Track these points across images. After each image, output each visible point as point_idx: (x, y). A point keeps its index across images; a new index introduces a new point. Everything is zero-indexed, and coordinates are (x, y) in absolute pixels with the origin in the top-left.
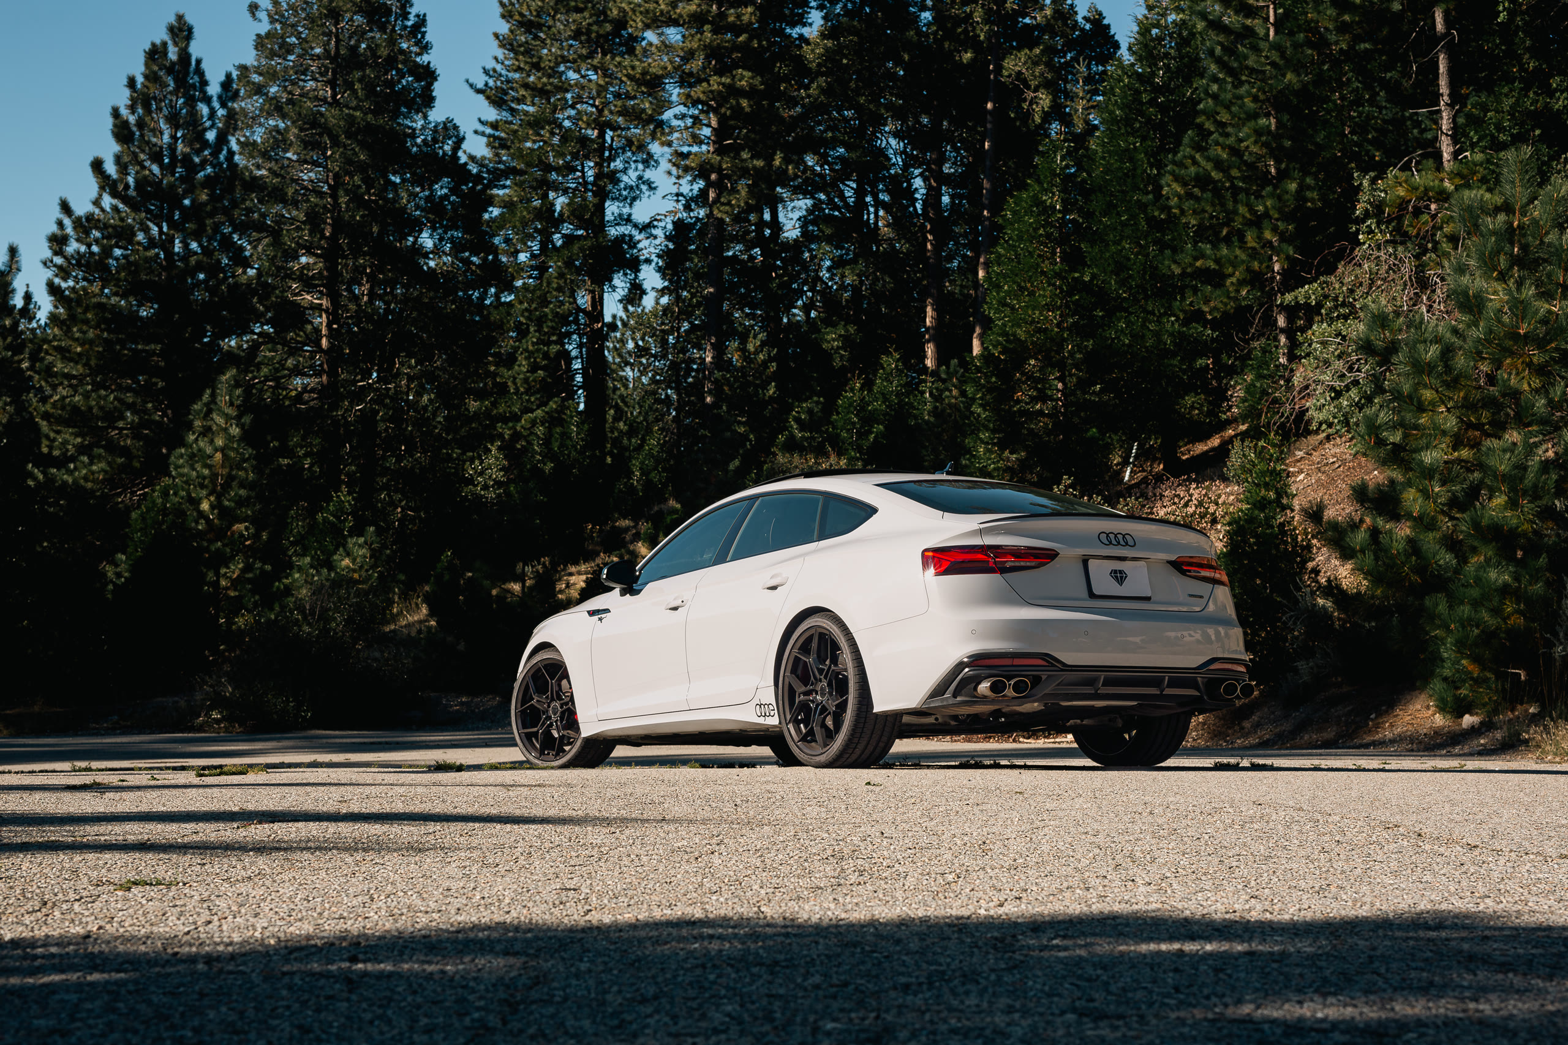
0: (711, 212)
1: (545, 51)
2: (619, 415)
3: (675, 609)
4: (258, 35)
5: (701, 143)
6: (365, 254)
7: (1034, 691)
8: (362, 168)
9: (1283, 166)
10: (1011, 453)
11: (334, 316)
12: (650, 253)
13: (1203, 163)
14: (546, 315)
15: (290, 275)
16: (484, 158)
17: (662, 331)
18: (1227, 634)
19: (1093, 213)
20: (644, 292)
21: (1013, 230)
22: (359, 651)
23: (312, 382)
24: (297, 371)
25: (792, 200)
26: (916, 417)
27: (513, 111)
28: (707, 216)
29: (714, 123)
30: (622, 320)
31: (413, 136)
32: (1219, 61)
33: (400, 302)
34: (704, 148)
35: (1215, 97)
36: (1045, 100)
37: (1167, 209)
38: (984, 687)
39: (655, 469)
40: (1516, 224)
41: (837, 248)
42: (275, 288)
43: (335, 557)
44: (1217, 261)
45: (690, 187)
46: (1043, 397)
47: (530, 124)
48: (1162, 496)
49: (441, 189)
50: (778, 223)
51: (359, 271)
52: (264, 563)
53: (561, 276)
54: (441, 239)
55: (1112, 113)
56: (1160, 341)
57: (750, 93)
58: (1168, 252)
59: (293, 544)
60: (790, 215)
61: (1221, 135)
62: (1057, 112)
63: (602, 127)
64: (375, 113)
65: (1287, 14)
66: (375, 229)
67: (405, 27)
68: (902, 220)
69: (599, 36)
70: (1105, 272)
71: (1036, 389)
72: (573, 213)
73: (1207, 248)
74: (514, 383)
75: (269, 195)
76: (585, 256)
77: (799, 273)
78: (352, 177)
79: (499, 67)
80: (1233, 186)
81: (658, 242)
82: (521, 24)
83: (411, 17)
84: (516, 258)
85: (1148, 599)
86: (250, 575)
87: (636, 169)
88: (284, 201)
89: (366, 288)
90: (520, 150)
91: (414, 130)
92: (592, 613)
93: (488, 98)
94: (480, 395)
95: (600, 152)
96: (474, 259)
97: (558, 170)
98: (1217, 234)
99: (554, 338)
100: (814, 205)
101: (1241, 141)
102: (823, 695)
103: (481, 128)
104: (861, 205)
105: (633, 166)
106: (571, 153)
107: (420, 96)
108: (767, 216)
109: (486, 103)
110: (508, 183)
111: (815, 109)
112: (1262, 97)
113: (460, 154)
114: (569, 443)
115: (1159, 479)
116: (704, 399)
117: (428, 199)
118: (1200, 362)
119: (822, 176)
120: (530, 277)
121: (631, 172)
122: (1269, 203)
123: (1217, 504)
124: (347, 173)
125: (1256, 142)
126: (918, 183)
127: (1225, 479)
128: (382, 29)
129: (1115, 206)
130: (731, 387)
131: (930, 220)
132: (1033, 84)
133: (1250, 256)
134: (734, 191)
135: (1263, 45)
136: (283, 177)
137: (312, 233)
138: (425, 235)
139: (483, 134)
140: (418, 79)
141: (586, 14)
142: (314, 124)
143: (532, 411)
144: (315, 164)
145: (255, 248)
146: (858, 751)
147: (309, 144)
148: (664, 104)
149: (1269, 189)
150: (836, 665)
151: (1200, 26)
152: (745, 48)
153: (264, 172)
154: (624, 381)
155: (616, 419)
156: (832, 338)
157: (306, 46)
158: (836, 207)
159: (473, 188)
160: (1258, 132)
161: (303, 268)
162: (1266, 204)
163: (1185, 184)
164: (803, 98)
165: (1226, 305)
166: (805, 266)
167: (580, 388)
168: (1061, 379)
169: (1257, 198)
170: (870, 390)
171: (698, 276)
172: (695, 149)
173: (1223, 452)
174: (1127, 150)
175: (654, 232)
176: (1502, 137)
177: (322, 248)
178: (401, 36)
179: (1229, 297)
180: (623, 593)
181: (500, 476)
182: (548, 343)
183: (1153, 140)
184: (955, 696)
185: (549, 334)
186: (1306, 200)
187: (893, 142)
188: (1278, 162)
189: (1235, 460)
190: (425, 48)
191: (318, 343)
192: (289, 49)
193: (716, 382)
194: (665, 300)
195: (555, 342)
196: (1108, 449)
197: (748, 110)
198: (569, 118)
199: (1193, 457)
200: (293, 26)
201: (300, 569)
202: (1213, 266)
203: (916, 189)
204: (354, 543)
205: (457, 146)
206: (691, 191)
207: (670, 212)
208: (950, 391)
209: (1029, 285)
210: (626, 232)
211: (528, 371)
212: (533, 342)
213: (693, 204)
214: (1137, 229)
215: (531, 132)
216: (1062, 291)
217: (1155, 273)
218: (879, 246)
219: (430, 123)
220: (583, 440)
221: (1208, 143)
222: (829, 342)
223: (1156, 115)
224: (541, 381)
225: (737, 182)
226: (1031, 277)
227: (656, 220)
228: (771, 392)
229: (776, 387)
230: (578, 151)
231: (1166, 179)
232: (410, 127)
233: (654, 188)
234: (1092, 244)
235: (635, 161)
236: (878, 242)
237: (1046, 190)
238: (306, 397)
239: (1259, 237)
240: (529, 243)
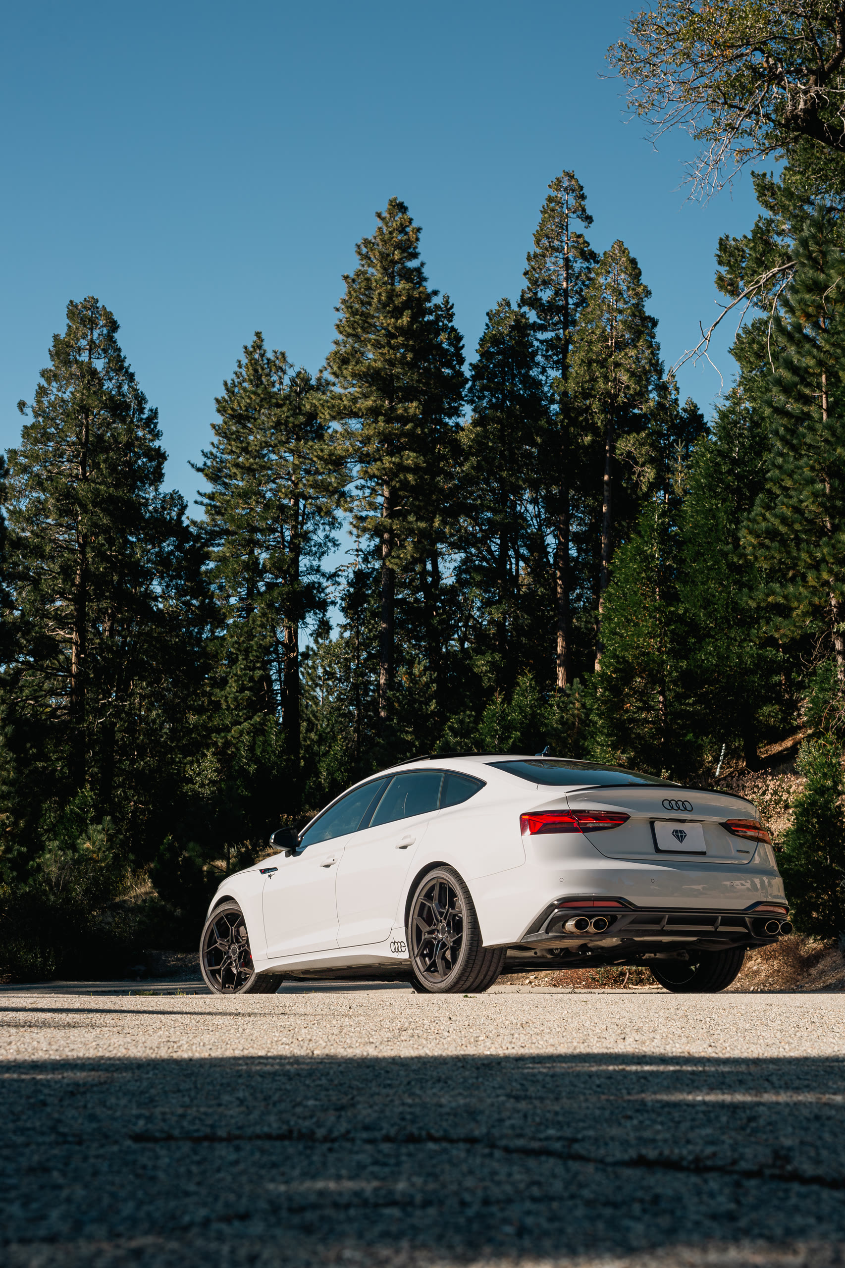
0: (384, 564)
1: (251, 438)
2: (311, 727)
3: (328, 866)
4: (25, 427)
5: (376, 509)
6: (107, 598)
7: (611, 928)
8: (105, 530)
9: (837, 521)
10: (622, 753)
11: (81, 649)
12: (335, 597)
13: (772, 519)
14: (252, 647)
15: (45, 615)
16: (202, 522)
17: (346, 659)
18: (769, 883)
19: (685, 560)
20: (330, 628)
21: (621, 574)
22: (94, 916)
23: (65, 701)
24: (52, 692)
25: (449, 554)
26: (546, 725)
27: (226, 485)
28: (382, 568)
29: (386, 494)
30: (313, 650)
31: (146, 505)
32: (783, 439)
33: (135, 636)
34: (379, 513)
35: (780, 467)
36: (650, 473)
37: (743, 556)
38: (570, 925)
39: (339, 769)
41: (484, 591)
42: (35, 626)
43: (79, 841)
44: (785, 597)
45: (367, 543)
46: (649, 709)
47: (240, 495)
48: (744, 787)
49: (168, 546)
50: (438, 572)
51: (102, 612)
52: (22, 846)
53: (264, 615)
54: (168, 586)
55: (697, 481)
56: (741, 662)
57: (416, 470)
58: (745, 590)
59: (46, 831)
60: (447, 564)
61: (786, 497)
62: (660, 483)
63: (297, 497)
64: (116, 487)
65: (836, 403)
66: (115, 578)
67: (141, 420)
68: (538, 568)
69: (295, 426)
70: (695, 607)
71: (641, 700)
72: (273, 565)
73: (776, 586)
74: (227, 702)
75: (31, 552)
76: (283, 600)
77: (454, 613)
78: (97, 537)
79: (214, 451)
80: (797, 537)
81: (341, 587)
82: (232, 417)
83: (146, 411)
84: (228, 601)
85: (704, 853)
86: (10, 856)
87: (324, 530)
88: (42, 557)
89: (107, 625)
90: (232, 516)
91: (147, 500)
92: (263, 871)
93: (206, 475)
94: (200, 711)
95: (295, 517)
96: (194, 602)
97: (261, 531)
98: (784, 576)
99: (258, 665)
100: (467, 557)
101: (801, 501)
102: (443, 933)
103: (200, 499)
104: (504, 557)
105: (321, 527)
106: (273, 518)
107: (152, 473)
108: (429, 567)
109: (205, 479)
110: (223, 541)
111: (467, 481)
112: (817, 467)
113: (184, 518)
114: (269, 749)
115: (742, 773)
116: (379, 713)
117: (157, 554)
118: (776, 679)
119: (473, 535)
120: (240, 616)
121: (319, 532)
122: (825, 551)
123: (789, 793)
124: (93, 534)
125: (813, 502)
126: (550, 540)
127: (796, 773)
128: (123, 421)
129: (703, 555)
130: (400, 703)
131: (560, 569)
132: (641, 460)
133: (811, 593)
134: (403, 546)
135: (818, 426)
136: (43, 538)
137: (64, 581)
138: (155, 582)
139: (202, 503)
140: (151, 460)
141: (285, 409)
142: (68, 496)
143: (240, 723)
144: (69, 527)
145: (20, 593)
146: (471, 979)
147: (63, 512)
148: (346, 479)
149: (825, 539)
150: (453, 908)
151: (767, 411)
152: (410, 434)
153: (28, 534)
154: (314, 699)
155: (309, 730)
156: (481, 664)
157: (62, 434)
158: (484, 559)
159: (193, 545)
160: (815, 495)
161: (58, 609)
162: (823, 552)
163: (757, 537)
164: (458, 473)
165: (793, 632)
166: (460, 606)
167: (279, 705)
168: (662, 693)
169: (816, 546)
170: (509, 704)
171: (374, 615)
172: (371, 513)
173: (793, 751)
174: (711, 510)
175: (339, 580)
177: (72, 594)
178: (138, 427)
179: (795, 626)
180: (287, 855)
181: (214, 776)
182: (253, 669)
183: (731, 501)
184: (547, 932)
185: (254, 662)
187: (530, 507)
188: (832, 518)
189: (803, 757)
190: (157, 435)
191: (69, 670)
192: (47, 437)
193: (388, 699)
194: (347, 634)
195: (259, 668)
196: (700, 749)
197: (413, 483)
198: (270, 490)
199: (770, 756)
200: (53, 419)
201: (50, 851)
202: (781, 601)
203: (548, 545)
204: (94, 830)
205: (181, 512)
206: (369, 546)
207: (352, 564)
208: (574, 704)
209: (634, 618)
210: (316, 580)
211: (237, 692)
212: (241, 669)
213: (370, 557)
214: (721, 572)
215: (241, 501)
216: (661, 622)
217: (735, 607)
218: (519, 590)
219: (160, 494)
220: (280, 746)
221: (775, 504)
222: (479, 667)
223: (733, 482)
224: (247, 700)
225: (405, 540)
226: (635, 611)
227: (340, 570)
228: (432, 707)
229: (436, 703)
230: (278, 517)
231: (743, 532)
232: (143, 498)
233: (338, 545)
234: (685, 583)
235: (323, 524)
236: (519, 587)
237: (646, 542)
238: (59, 713)
239: (817, 578)
240: (239, 589)
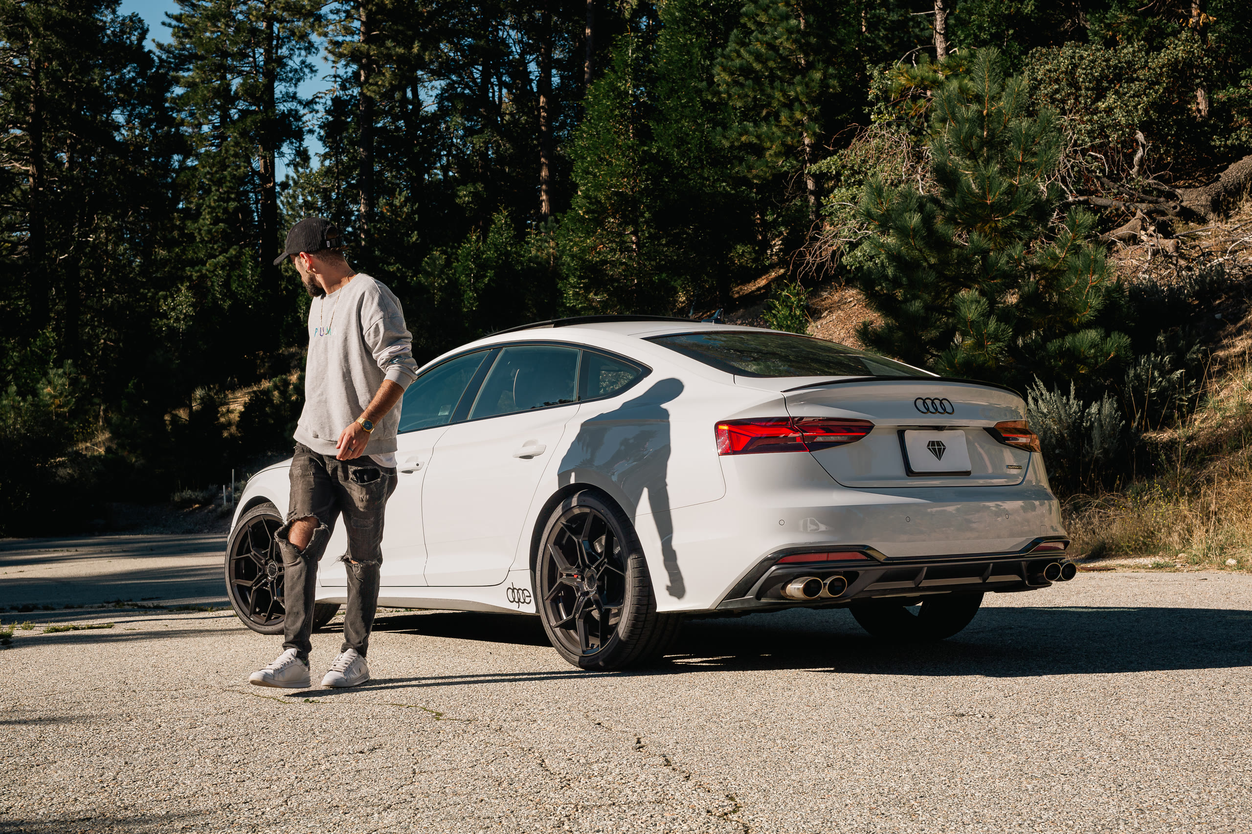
0: (362, 91)
5: (352, 33)
6: (64, 127)
8: (58, 55)
9: (811, 58)
10: (596, 294)
11: (39, 181)
12: (313, 125)
13: (746, 56)
14: (225, 177)
16: (170, 46)
17: (326, 188)
19: (659, 97)
20: (309, 157)
21: (594, 111)
23: (22, 237)
24: (10, 227)
25: (430, 81)
26: (522, 264)
27: (194, 6)
28: (359, 94)
29: (364, 18)
30: (293, 179)
31: (104, 28)
34: (356, 38)
37: (717, 93)
40: (985, 112)
41: (467, 119)
43: (39, 386)
44: (758, 137)
45: (346, 70)
46: (620, 249)
47: (208, 17)
49: (129, 72)
50: (419, 100)
51: (60, 142)
53: (237, 144)
54: (130, 116)
55: (672, 14)
58: (719, 129)
59: (10, 372)
60: (430, 93)
61: (760, 33)
62: (644, 9)
63: (270, 20)
66: (73, 107)
68: (523, 98)
70: (669, 146)
71: (615, 242)
72: (246, 91)
73: (750, 125)
74: (200, 234)
76: (257, 127)
77: (437, 141)
78: (50, 63)
80: (771, 75)
81: (319, 115)
84: (200, 129)
87: (300, 55)
89: (66, 156)
90: (200, 39)
91: (105, 22)
94: (170, 245)
95: (269, 41)
96: (159, 131)
97: (233, 56)
98: (759, 114)
99: (233, 196)
100: (448, 85)
101: (776, 38)
103: (168, 20)
104: (486, 83)
105: (297, 52)
106: (244, 42)
108: (409, 94)
110: (191, 67)
112: (792, 1)
113: (146, 42)
114: (245, 283)
116: (360, 245)
117: (118, 81)
119: (454, 60)
120: (212, 145)
121: (295, 58)
122: (799, 90)
124: (46, 59)
125: (788, 39)
126: (533, 67)
129: (677, 92)
130: (380, 235)
131: (543, 97)
133: (784, 132)
134: (381, 73)
137: (17, 109)
138: (116, 111)
139: (170, 25)
142: (16, 19)
143: (215, 257)
144: (20, 52)
147: (12, 35)
149: (798, 78)
156: (464, 195)
158: (467, 86)
159: (157, 72)
160: (789, 31)
162: (796, 90)
163: (732, 74)
165: (766, 172)
166: (441, 135)
168: (635, 233)
169: (789, 85)
170: (484, 242)
171: (353, 143)
172: (348, 38)
173: (767, 290)
174: (685, 45)
175: (316, 107)
176: (984, 36)
177: (27, 123)
179: (767, 166)
181: (189, 311)
182: (228, 200)
183: (705, 37)
185: (229, 193)
186: (828, 87)
187: (513, 33)
188: (806, 55)
191: (26, 204)
193: (368, 232)
194: (327, 163)
195: (234, 200)
196: (674, 290)
197: (389, 6)
198: (241, 12)
199: (744, 295)
201: (8, 396)
202: (755, 140)
203: (530, 72)
204: (55, 375)
205: (142, 37)
206: (346, 73)
207: (330, 91)
208: (548, 242)
209: (607, 157)
210: (293, 108)
211: (211, 224)
212: (215, 200)
213: (347, 85)
214: (695, 110)
215: (209, 24)
216: (634, 161)
217: (708, 146)
218: (502, 119)
219: (118, 17)
220: (256, 280)
221: (750, 40)
222: (461, 198)
223: (708, 16)
224: (222, 232)
225: (383, 66)
226: (609, 150)
227: (317, 97)
228: (414, 239)
229: (418, 234)
230: (250, 40)
231: (717, 69)
232: (101, 21)
233: (316, 71)
234: (658, 122)
235: (299, 49)
236: (502, 116)
237: (620, 78)
238: (20, 248)
239: (790, 117)
240: (210, 117)
